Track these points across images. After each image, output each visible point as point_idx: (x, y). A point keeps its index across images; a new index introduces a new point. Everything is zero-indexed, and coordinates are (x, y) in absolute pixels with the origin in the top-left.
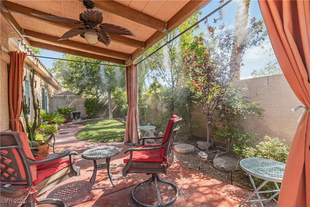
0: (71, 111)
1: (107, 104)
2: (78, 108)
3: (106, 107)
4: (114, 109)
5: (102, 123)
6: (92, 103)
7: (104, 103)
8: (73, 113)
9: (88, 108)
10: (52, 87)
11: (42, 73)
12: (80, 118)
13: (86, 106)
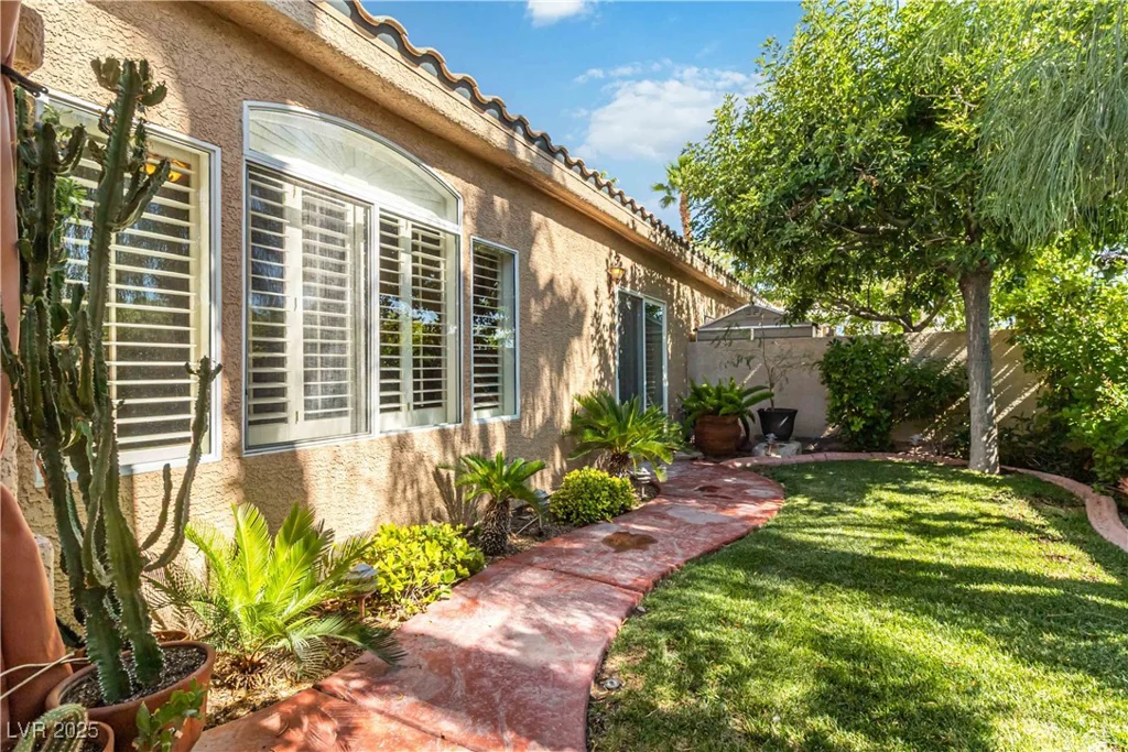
0: (748, 404)
1: (962, 371)
2: (781, 390)
3: (954, 387)
4: (1017, 402)
5: (891, 506)
6: (857, 362)
7: (943, 362)
8: (761, 412)
9: (838, 390)
10: (697, 294)
11: (614, 223)
12: (797, 439)
13: (827, 380)
